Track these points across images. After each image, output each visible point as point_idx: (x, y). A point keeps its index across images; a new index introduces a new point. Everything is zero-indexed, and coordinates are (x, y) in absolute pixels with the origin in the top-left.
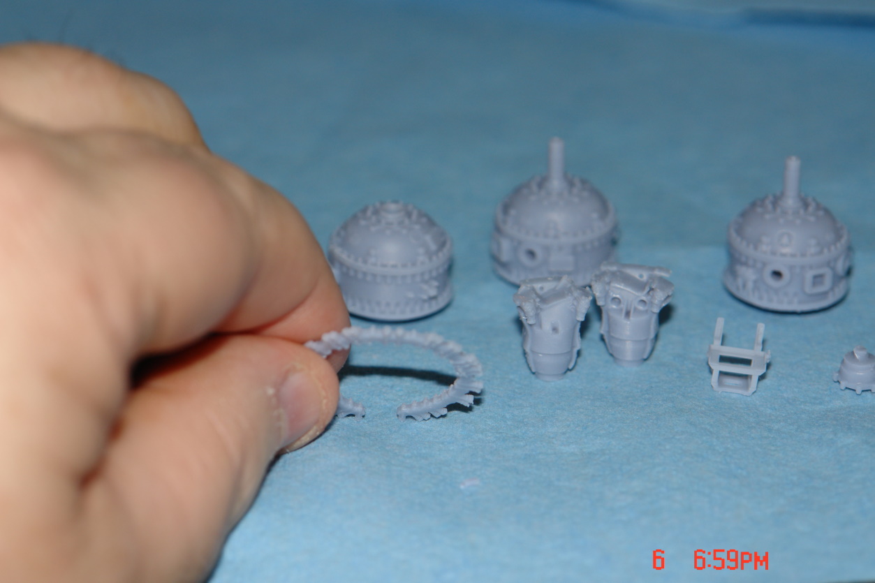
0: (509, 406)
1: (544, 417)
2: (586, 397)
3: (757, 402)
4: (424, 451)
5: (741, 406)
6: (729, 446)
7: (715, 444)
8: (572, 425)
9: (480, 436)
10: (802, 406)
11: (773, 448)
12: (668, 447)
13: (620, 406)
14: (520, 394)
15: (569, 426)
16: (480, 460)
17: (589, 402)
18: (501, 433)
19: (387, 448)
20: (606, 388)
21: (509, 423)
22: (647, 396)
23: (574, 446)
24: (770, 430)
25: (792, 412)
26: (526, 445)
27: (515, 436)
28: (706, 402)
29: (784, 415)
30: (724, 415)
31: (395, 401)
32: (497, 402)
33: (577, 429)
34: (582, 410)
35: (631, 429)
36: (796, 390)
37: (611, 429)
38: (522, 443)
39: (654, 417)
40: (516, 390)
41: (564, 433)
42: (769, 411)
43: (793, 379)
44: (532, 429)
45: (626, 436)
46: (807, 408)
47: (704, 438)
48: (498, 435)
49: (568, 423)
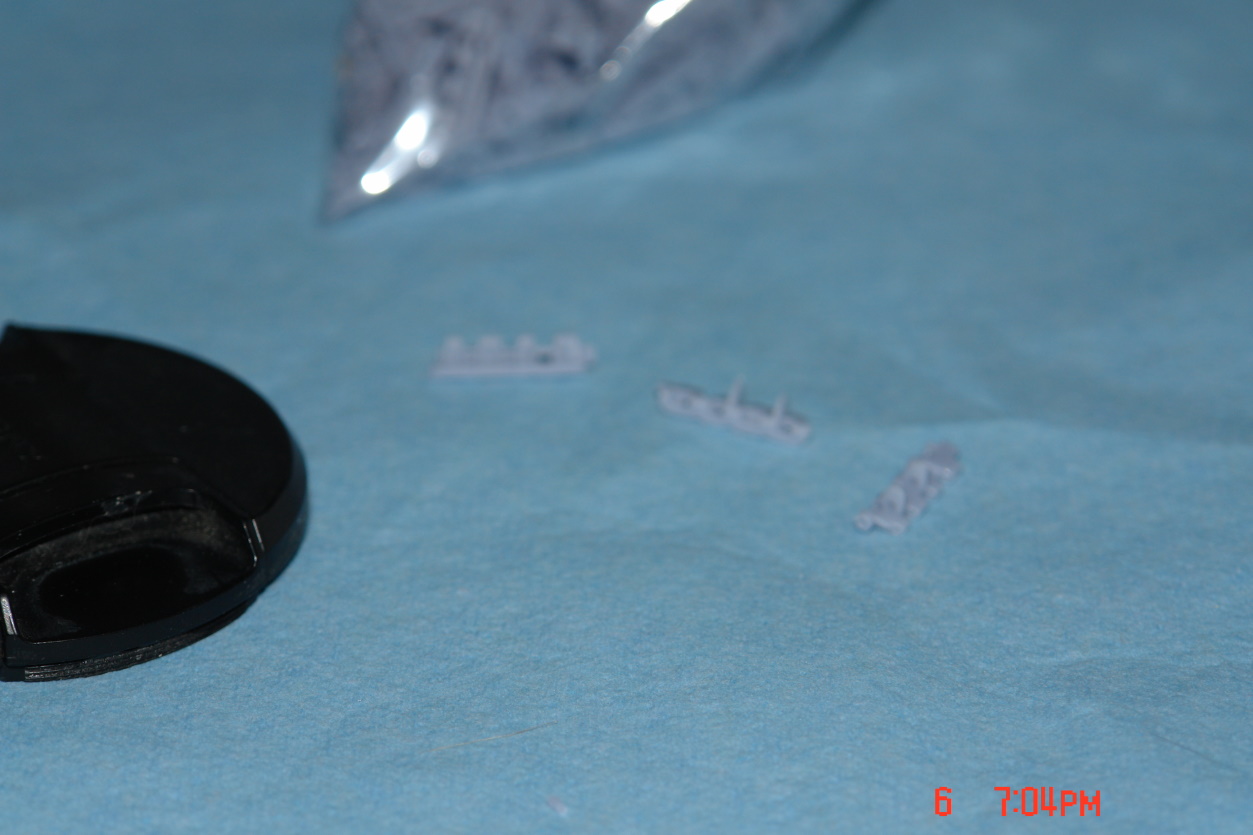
0: (633, 652)
1: (679, 667)
2: (738, 638)
3: (968, 652)
4: (516, 720)
5: (945, 658)
6: (925, 717)
7: (906, 713)
8: (716, 678)
9: (593, 697)
10: (1027, 659)
11: (984, 719)
12: (842, 718)
13: (783, 654)
14: (649, 634)
15: (712, 678)
16: (590, 732)
17: (741, 645)
18: (620, 691)
19: (467, 720)
20: (765, 624)
21: (632, 676)
22: (819, 641)
23: (717, 704)
24: (981, 693)
25: (1014, 666)
26: (654, 706)
27: (639, 695)
28: (898, 653)
29: (1002, 671)
30: (921, 673)
31: (480, 650)
32: (617, 648)
33: (723, 683)
34: (730, 658)
35: (795, 689)
36: (1020, 635)
37: (769, 685)
38: (648, 705)
39: (827, 674)
40: (644, 629)
41: (704, 688)
42: (982, 666)
43: (1017, 620)
44: (661, 684)
45: (788, 698)
46: (1034, 661)
47: (892, 706)
48: (616, 695)
49: (712, 674)
